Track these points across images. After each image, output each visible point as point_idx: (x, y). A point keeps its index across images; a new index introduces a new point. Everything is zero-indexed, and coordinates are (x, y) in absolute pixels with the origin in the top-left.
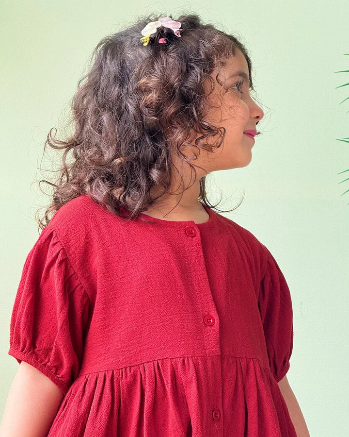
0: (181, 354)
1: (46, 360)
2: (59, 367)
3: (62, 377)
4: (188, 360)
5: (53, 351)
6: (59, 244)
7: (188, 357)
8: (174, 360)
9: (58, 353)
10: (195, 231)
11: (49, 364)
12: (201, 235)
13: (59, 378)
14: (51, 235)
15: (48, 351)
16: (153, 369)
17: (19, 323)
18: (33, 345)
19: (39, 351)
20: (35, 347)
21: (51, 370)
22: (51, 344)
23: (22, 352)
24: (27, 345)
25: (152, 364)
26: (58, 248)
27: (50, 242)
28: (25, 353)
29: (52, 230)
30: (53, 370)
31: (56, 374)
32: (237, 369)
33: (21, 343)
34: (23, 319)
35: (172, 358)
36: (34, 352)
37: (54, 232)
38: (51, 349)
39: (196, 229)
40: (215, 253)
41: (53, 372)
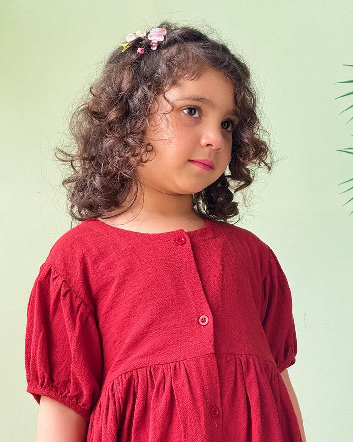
0: (173, 360)
1: (66, 392)
2: (79, 397)
3: (84, 405)
4: (180, 363)
5: (72, 381)
6: (60, 277)
7: (179, 362)
8: (166, 366)
9: (76, 382)
10: (185, 238)
11: (69, 395)
12: (191, 242)
13: (80, 406)
14: (50, 271)
15: (66, 383)
16: (145, 375)
17: (34, 360)
18: (51, 379)
19: (58, 384)
20: (53, 381)
21: (72, 400)
22: (69, 375)
23: (41, 387)
24: (46, 380)
25: (145, 370)
26: (60, 281)
27: (50, 277)
28: (44, 388)
29: (50, 266)
30: (74, 400)
31: (77, 403)
32: (236, 365)
33: (40, 379)
34: (38, 355)
35: (164, 364)
36: (53, 386)
37: (52, 268)
38: (69, 380)
39: (186, 236)
40: (208, 256)
41: (74, 402)
